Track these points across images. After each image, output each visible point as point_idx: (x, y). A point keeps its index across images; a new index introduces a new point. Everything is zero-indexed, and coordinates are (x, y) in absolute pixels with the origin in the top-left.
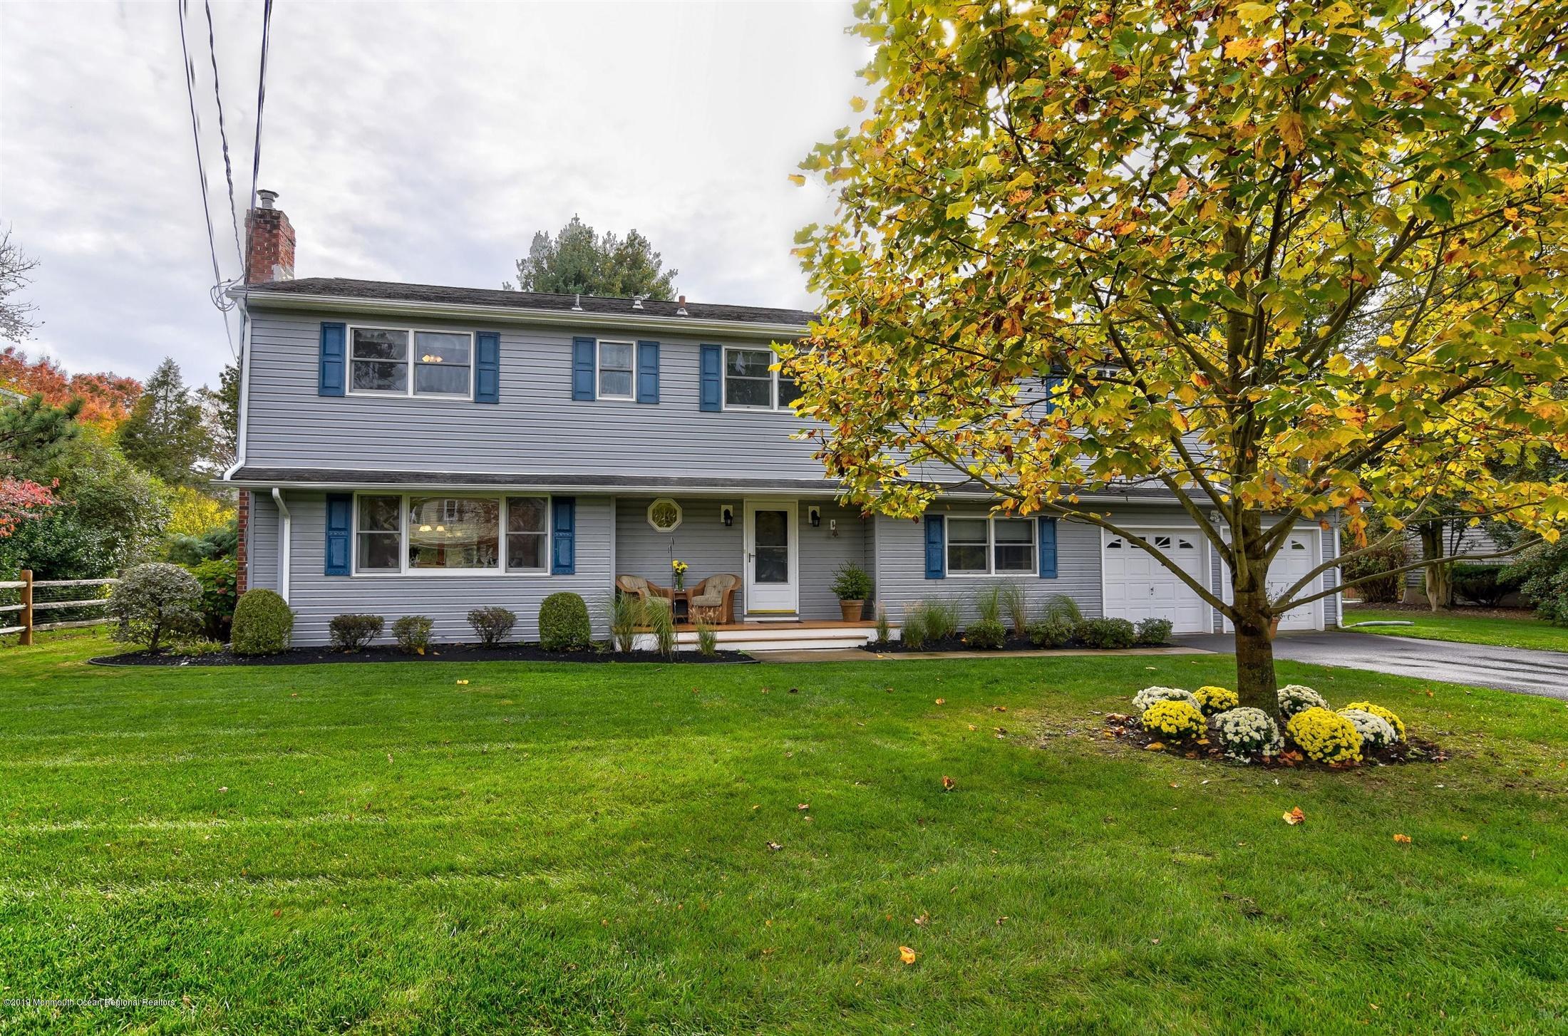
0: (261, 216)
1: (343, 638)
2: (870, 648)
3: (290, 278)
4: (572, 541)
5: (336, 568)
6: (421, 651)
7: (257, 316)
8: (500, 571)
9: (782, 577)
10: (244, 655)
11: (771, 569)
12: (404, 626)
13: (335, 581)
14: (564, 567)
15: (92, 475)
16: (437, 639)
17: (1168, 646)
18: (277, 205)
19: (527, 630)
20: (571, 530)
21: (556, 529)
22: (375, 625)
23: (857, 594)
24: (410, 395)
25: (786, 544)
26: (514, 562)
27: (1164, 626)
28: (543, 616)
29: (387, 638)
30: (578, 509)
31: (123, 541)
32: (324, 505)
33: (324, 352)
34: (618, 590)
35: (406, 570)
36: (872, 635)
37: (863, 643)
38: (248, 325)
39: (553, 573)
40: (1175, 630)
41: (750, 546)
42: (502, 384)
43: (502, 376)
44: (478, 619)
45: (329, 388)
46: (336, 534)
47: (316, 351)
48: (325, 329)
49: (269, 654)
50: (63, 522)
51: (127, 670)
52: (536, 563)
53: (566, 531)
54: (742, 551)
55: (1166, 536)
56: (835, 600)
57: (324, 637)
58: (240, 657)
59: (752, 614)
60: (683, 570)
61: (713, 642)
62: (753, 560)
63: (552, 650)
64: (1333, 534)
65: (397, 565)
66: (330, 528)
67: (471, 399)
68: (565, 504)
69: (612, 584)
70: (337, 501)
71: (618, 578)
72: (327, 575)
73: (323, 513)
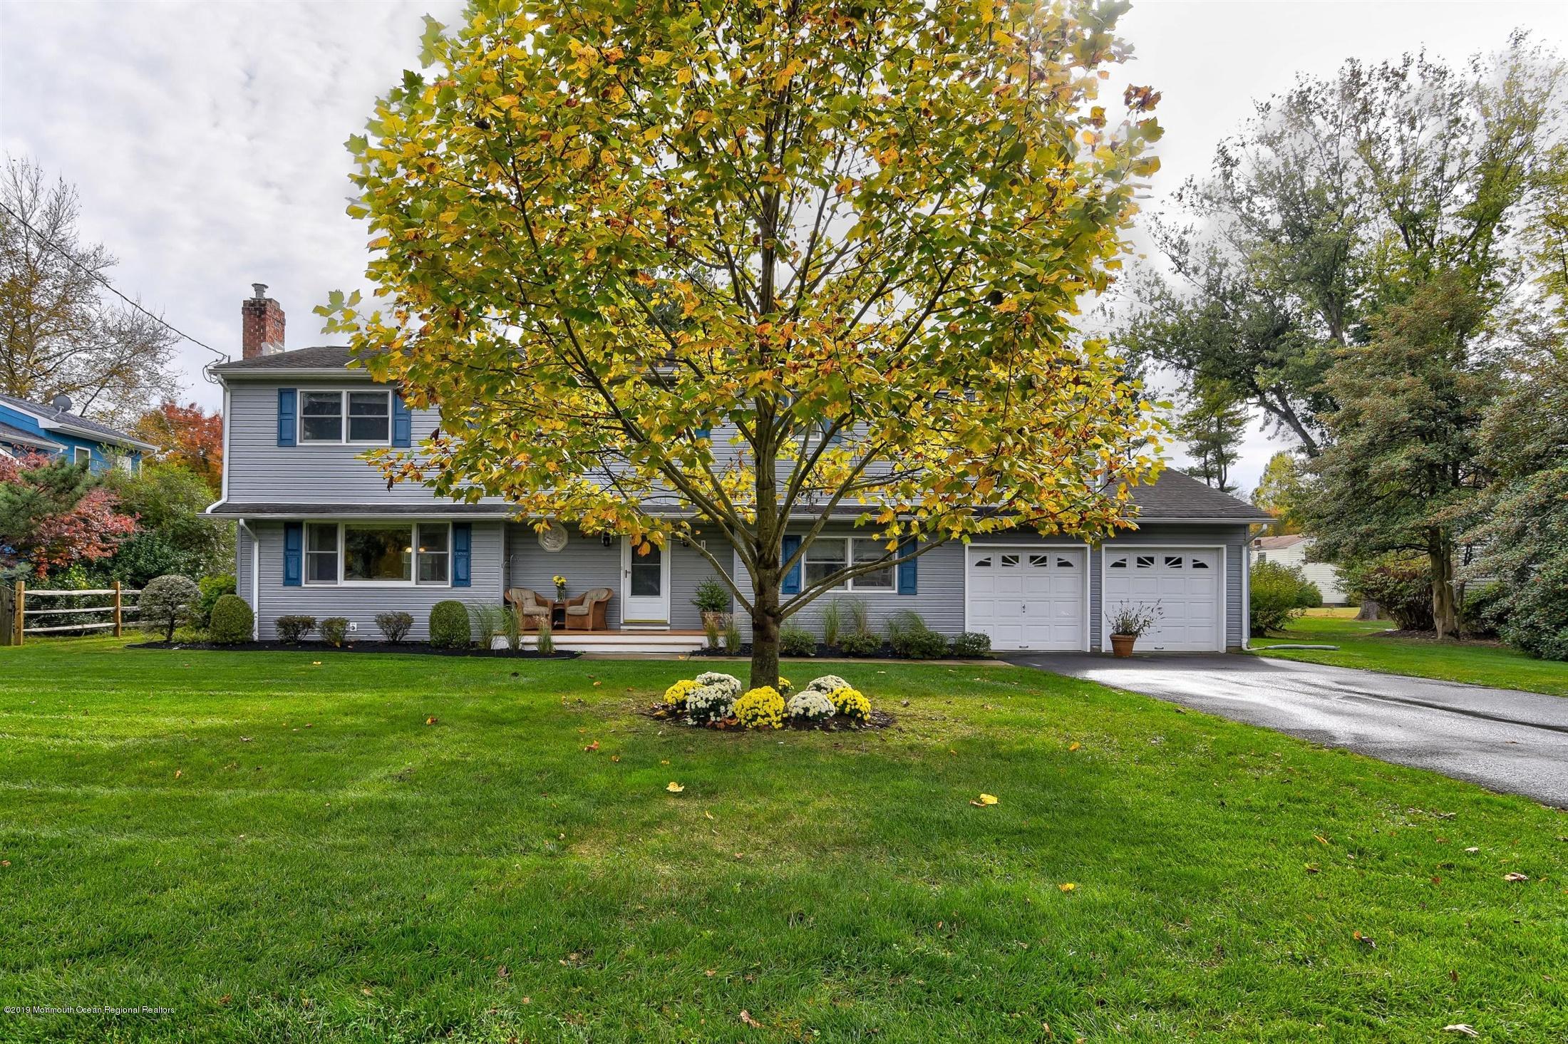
0: (253, 305)
1: (285, 633)
2: (705, 652)
3: (279, 351)
4: (468, 559)
5: (291, 580)
6: (338, 645)
7: (234, 387)
8: (411, 584)
9: (655, 592)
10: (216, 643)
11: (646, 582)
12: (329, 624)
13: (291, 590)
14: (462, 581)
15: (184, 510)
16: (348, 637)
17: (991, 658)
19: (420, 631)
20: (468, 550)
21: (455, 549)
22: (308, 624)
23: (715, 607)
24: (344, 443)
25: (659, 562)
26: (422, 578)
27: (982, 641)
28: (432, 620)
29: (314, 635)
30: (473, 533)
31: (204, 561)
32: (283, 531)
33: (281, 413)
34: (506, 602)
35: (342, 582)
36: (704, 641)
37: (698, 648)
38: (228, 395)
39: (453, 586)
40: (996, 646)
41: (626, 563)
42: (413, 431)
43: (413, 425)
44: (384, 621)
45: (285, 440)
46: (291, 554)
47: (276, 411)
48: (281, 393)
49: (233, 643)
50: (161, 547)
51: (146, 651)
52: (442, 576)
53: (464, 552)
54: (620, 568)
55: (1042, 555)
56: (696, 611)
57: (274, 634)
58: (216, 645)
59: (626, 623)
60: (562, 584)
62: (629, 576)
63: (438, 647)
64: (1241, 552)
65: (333, 577)
66: (287, 549)
67: (390, 444)
68: (463, 528)
69: (499, 594)
70: (292, 528)
71: (506, 590)
72: (285, 585)
73: (283, 538)
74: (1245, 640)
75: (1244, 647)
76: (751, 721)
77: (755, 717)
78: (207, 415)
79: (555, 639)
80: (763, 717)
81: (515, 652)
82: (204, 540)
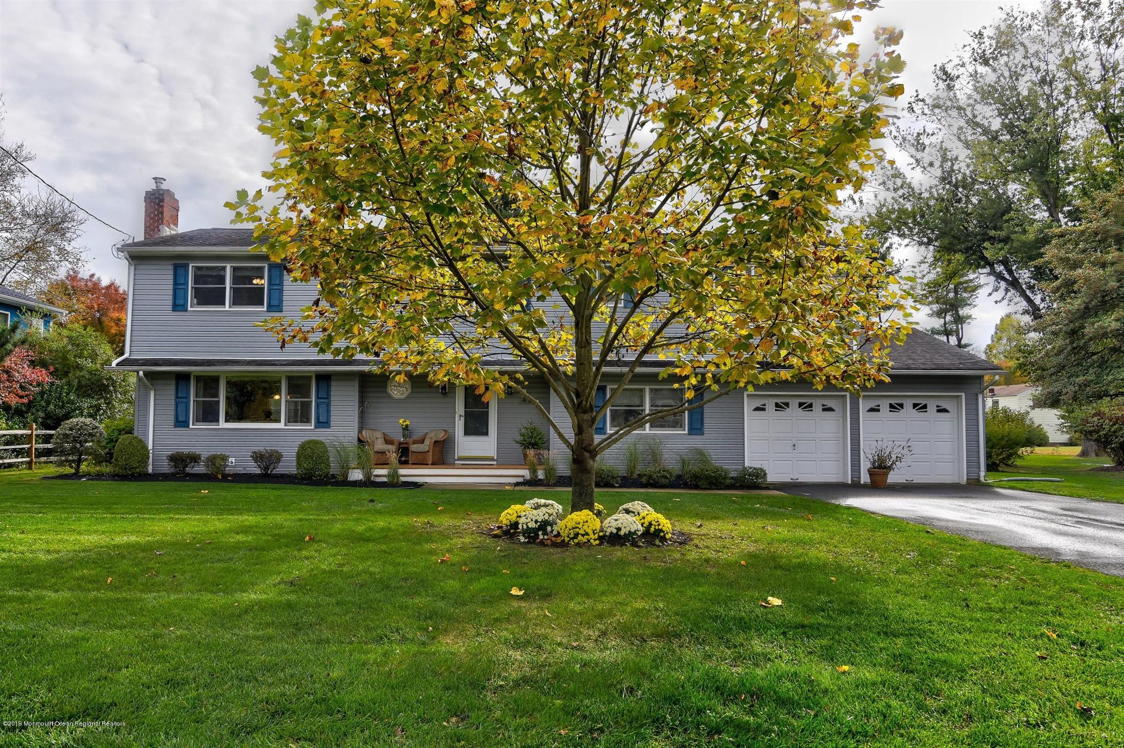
0: (153, 194)
1: (175, 467)
2: (526, 483)
3: (173, 232)
4: (328, 405)
5: (181, 423)
6: (219, 476)
8: (281, 425)
9: (484, 432)
10: (118, 475)
11: (476, 424)
12: (212, 460)
13: (182, 431)
14: (323, 423)
15: (88, 364)
16: (228, 470)
17: (767, 488)
18: (164, 186)
19: (288, 465)
20: (328, 397)
21: (318, 397)
22: (195, 459)
23: (534, 445)
24: (227, 308)
25: (488, 408)
26: (289, 421)
27: (760, 473)
28: (299, 456)
29: (200, 469)
30: (333, 383)
31: (104, 406)
32: (174, 382)
33: (175, 283)
34: (360, 441)
35: (223, 424)
36: (526, 473)
37: (520, 480)
39: (316, 427)
40: (771, 478)
41: (460, 409)
42: (285, 298)
43: (285, 293)
44: (258, 457)
45: (178, 306)
46: (181, 400)
47: (171, 282)
48: (176, 268)
49: (132, 475)
50: (68, 394)
51: (60, 482)
52: (306, 419)
53: (325, 400)
54: (455, 413)
55: (809, 401)
56: (519, 449)
57: (166, 467)
58: (117, 477)
60: (407, 426)
61: (398, 476)
62: (463, 419)
63: (303, 479)
64: (977, 400)
65: (217, 420)
66: (177, 397)
67: (265, 309)
68: (324, 379)
69: (353, 433)
70: (182, 379)
71: (360, 432)
72: (175, 427)
73: (174, 387)
74: (982, 474)
75: (982, 479)
76: (573, 539)
77: (577, 535)
78: (105, 283)
79: (402, 472)
80: (583, 535)
81: (368, 483)
82: (105, 388)
